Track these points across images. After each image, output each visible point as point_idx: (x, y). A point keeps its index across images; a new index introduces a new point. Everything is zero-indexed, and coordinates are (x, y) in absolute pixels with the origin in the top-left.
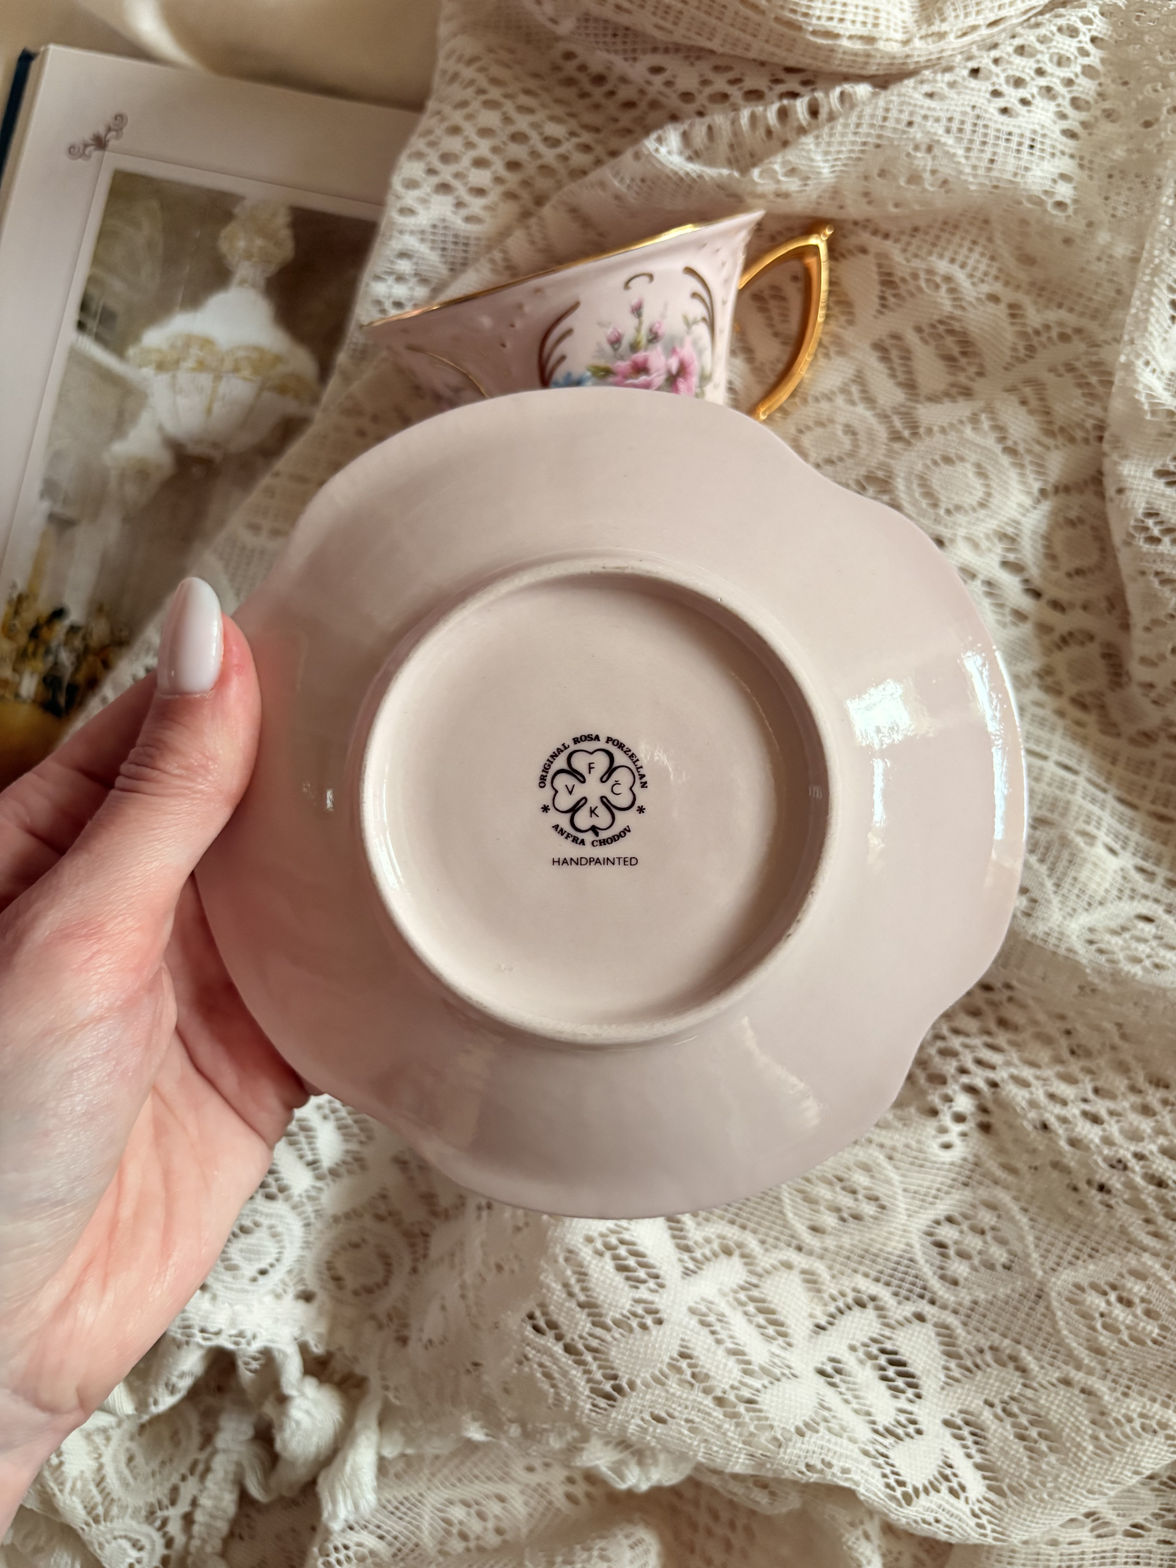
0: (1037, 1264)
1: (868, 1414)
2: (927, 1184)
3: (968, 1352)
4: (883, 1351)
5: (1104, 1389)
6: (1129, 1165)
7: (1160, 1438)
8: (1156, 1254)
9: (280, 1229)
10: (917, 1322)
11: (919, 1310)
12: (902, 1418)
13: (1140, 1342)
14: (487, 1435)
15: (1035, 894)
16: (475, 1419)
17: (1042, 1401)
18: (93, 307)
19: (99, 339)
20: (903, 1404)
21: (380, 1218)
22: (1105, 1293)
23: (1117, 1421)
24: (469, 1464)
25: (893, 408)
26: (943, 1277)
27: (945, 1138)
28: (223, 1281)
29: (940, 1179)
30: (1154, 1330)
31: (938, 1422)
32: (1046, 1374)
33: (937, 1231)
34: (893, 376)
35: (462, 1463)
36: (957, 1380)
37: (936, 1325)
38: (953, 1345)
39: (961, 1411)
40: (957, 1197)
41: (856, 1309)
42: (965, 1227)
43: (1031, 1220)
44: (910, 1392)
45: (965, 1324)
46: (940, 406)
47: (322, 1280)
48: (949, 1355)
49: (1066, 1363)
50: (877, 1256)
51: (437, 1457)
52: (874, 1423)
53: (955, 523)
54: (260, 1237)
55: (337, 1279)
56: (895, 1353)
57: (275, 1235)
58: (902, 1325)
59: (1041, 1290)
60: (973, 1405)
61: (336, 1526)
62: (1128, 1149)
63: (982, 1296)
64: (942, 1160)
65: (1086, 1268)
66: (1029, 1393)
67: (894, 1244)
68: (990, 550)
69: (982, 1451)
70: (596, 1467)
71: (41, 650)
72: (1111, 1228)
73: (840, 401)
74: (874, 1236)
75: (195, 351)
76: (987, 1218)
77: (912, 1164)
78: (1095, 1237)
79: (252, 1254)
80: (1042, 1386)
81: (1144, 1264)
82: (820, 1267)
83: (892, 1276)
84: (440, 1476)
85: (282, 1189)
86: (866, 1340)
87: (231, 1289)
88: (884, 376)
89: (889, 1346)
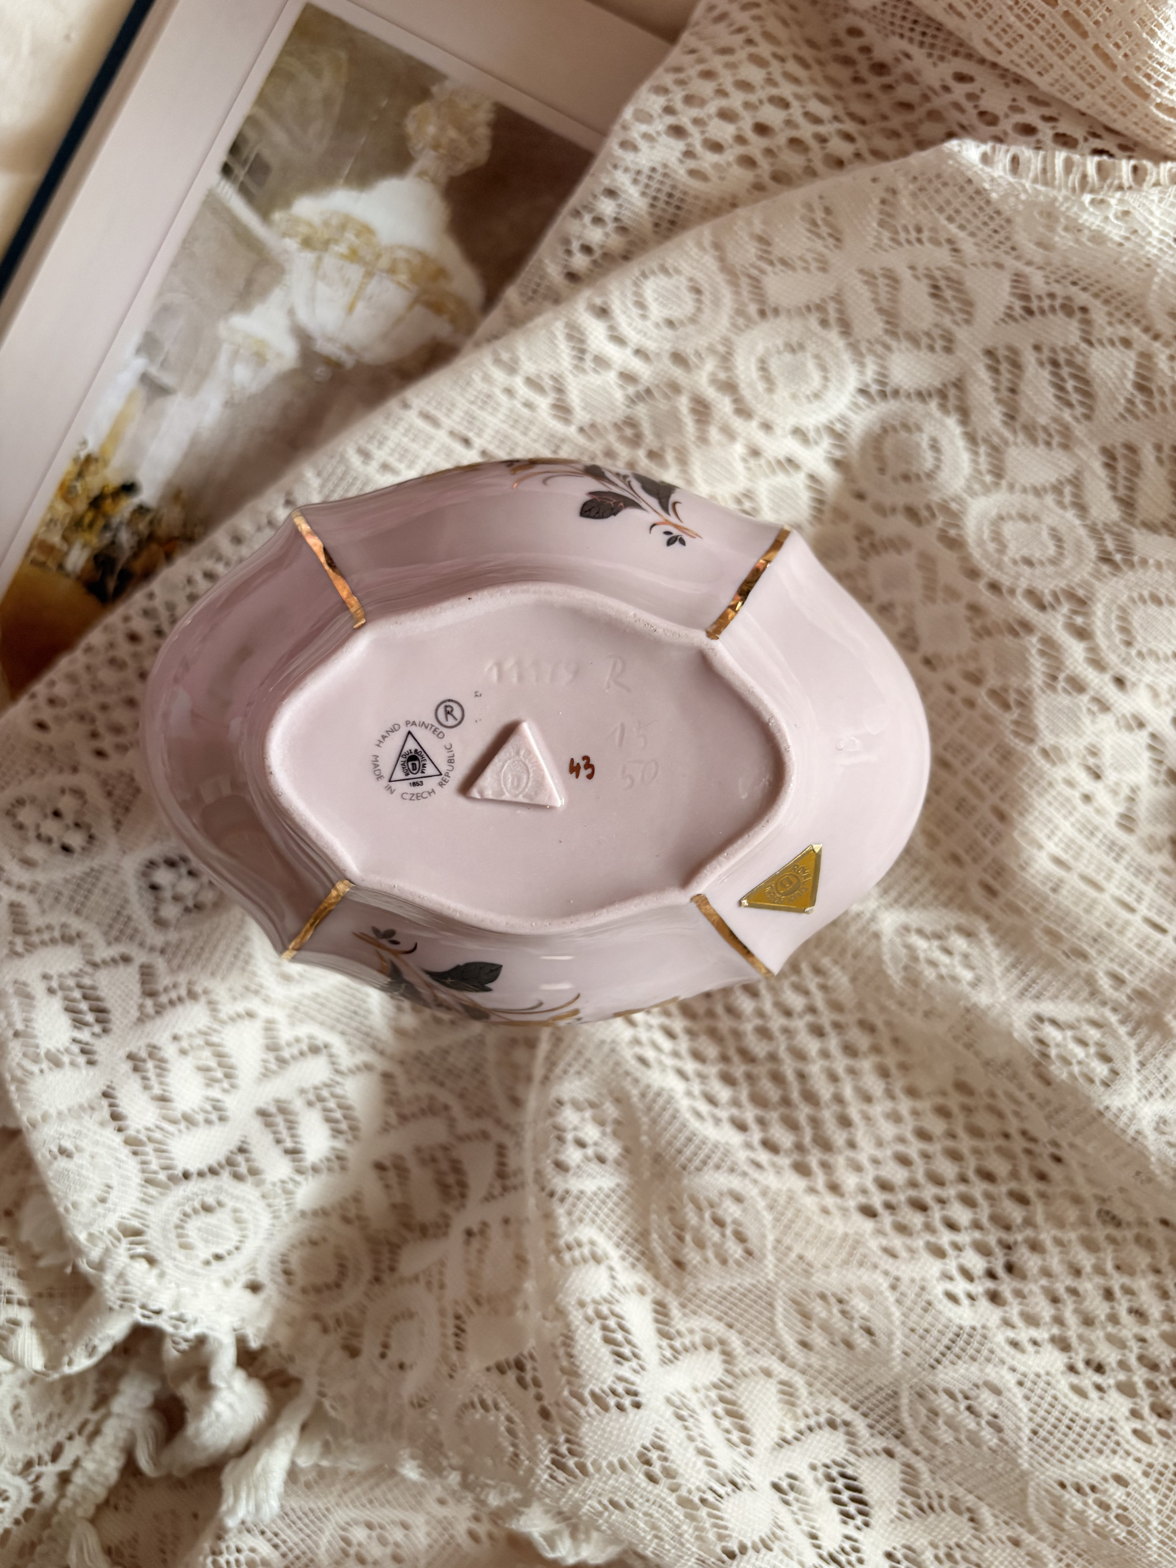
1: (816, 1537)
3: (927, 1494)
4: (843, 1475)
5: (1051, 1557)
9: (245, 1215)
10: (884, 1455)
11: (889, 1445)
12: (847, 1545)
14: (422, 1475)
15: (1118, 1065)
16: (413, 1457)
17: (987, 1555)
18: (245, 152)
19: (244, 191)
20: (850, 1531)
21: (346, 1220)
24: (384, 1487)
25: (1105, 524)
28: (174, 1259)
31: (880, 1553)
32: (998, 1530)
34: (1113, 488)
35: (377, 1485)
36: (908, 1517)
37: (903, 1464)
38: (914, 1483)
39: (905, 1546)
41: (827, 1429)
44: (859, 1520)
45: (933, 1472)
46: (1155, 536)
47: (273, 1273)
48: (907, 1492)
49: (1021, 1525)
51: (351, 1473)
52: (819, 1546)
53: (1143, 668)
54: (221, 1219)
55: (287, 1273)
56: (855, 1479)
57: (238, 1221)
58: (868, 1454)
60: (918, 1543)
61: (231, 1523)
66: (976, 1544)
68: (1167, 704)
70: (530, 1534)
71: (100, 523)
73: (1049, 499)
75: (350, 236)
79: (210, 1235)
80: (990, 1539)
81: (1127, 1469)
82: (799, 1382)
83: (872, 1410)
84: (351, 1494)
85: (254, 1172)
86: (828, 1462)
87: (182, 1269)
88: (1103, 486)
89: (849, 1471)
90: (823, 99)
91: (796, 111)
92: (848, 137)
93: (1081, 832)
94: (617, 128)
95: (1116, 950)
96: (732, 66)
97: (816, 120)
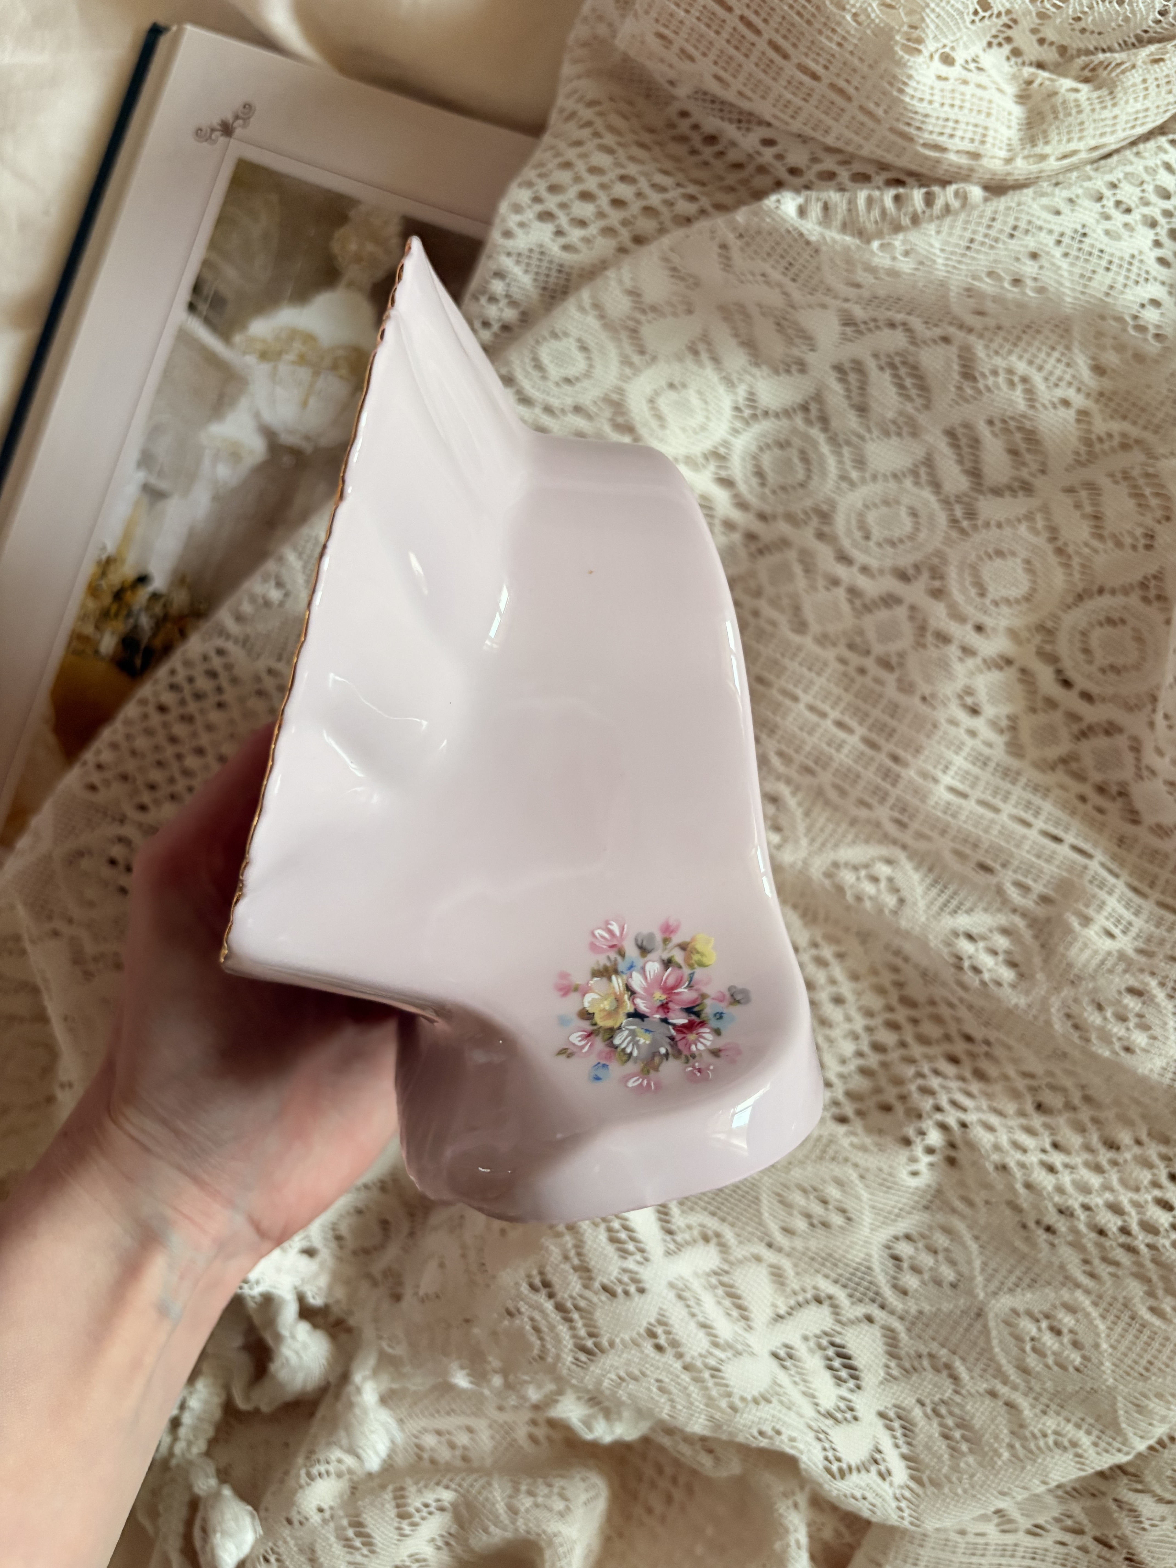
0: (981, 1286)
1: (813, 1397)
2: (893, 1203)
3: (909, 1356)
4: (833, 1345)
5: (1025, 1404)
6: (1076, 1213)
7: (1070, 1455)
8: (1087, 1292)
10: (866, 1322)
11: (869, 1312)
12: (842, 1405)
13: (1063, 1367)
14: (472, 1383)
16: (462, 1367)
17: (968, 1407)
18: (205, 290)
19: (208, 322)
20: (844, 1392)
22: (1038, 1321)
23: (1034, 1436)
25: (956, 496)
26: (895, 1287)
27: (914, 1167)
29: (904, 1200)
30: (1076, 1358)
31: (874, 1412)
32: (975, 1384)
33: (895, 1245)
34: (960, 462)
36: (895, 1378)
37: (884, 1327)
38: (896, 1347)
39: (895, 1406)
40: (917, 1217)
41: (814, 1304)
42: (920, 1245)
43: (981, 1247)
44: (852, 1383)
45: (909, 1330)
46: (999, 499)
48: (892, 1355)
49: (994, 1377)
50: (839, 1261)
52: (817, 1404)
53: (998, 613)
56: (844, 1347)
58: (852, 1323)
59: (981, 1309)
60: (906, 1402)
62: (1076, 1199)
63: (927, 1308)
64: (908, 1184)
65: (1023, 1295)
66: (958, 1398)
67: (855, 1252)
68: (1028, 640)
69: (909, 1444)
70: (568, 1419)
71: (123, 612)
72: (1051, 1263)
73: (908, 482)
74: (838, 1244)
75: (297, 345)
76: (941, 1240)
77: (881, 1185)
78: (1036, 1269)
80: (969, 1393)
81: (1076, 1300)
82: (787, 1264)
83: (850, 1280)
84: (421, 1406)
86: (819, 1333)
88: (952, 462)
89: (838, 1340)
90: (666, 173)
91: (643, 184)
92: (692, 198)
93: (974, 764)
94: (497, 221)
95: (1016, 863)
96: (583, 156)
97: (663, 189)
